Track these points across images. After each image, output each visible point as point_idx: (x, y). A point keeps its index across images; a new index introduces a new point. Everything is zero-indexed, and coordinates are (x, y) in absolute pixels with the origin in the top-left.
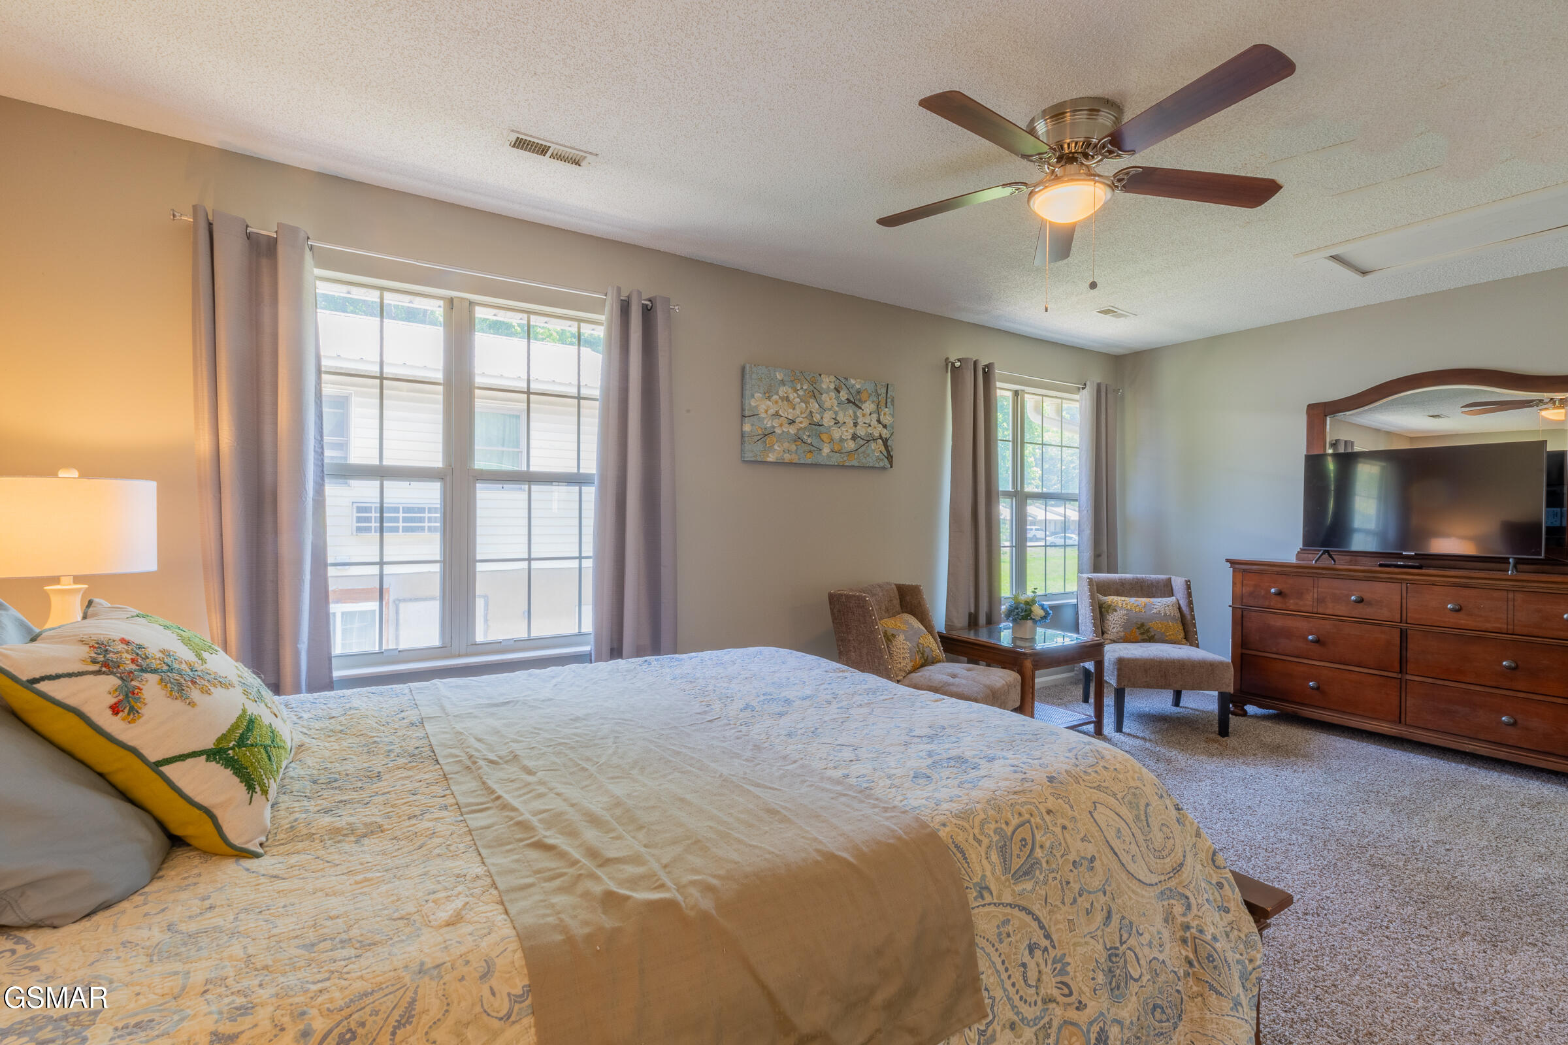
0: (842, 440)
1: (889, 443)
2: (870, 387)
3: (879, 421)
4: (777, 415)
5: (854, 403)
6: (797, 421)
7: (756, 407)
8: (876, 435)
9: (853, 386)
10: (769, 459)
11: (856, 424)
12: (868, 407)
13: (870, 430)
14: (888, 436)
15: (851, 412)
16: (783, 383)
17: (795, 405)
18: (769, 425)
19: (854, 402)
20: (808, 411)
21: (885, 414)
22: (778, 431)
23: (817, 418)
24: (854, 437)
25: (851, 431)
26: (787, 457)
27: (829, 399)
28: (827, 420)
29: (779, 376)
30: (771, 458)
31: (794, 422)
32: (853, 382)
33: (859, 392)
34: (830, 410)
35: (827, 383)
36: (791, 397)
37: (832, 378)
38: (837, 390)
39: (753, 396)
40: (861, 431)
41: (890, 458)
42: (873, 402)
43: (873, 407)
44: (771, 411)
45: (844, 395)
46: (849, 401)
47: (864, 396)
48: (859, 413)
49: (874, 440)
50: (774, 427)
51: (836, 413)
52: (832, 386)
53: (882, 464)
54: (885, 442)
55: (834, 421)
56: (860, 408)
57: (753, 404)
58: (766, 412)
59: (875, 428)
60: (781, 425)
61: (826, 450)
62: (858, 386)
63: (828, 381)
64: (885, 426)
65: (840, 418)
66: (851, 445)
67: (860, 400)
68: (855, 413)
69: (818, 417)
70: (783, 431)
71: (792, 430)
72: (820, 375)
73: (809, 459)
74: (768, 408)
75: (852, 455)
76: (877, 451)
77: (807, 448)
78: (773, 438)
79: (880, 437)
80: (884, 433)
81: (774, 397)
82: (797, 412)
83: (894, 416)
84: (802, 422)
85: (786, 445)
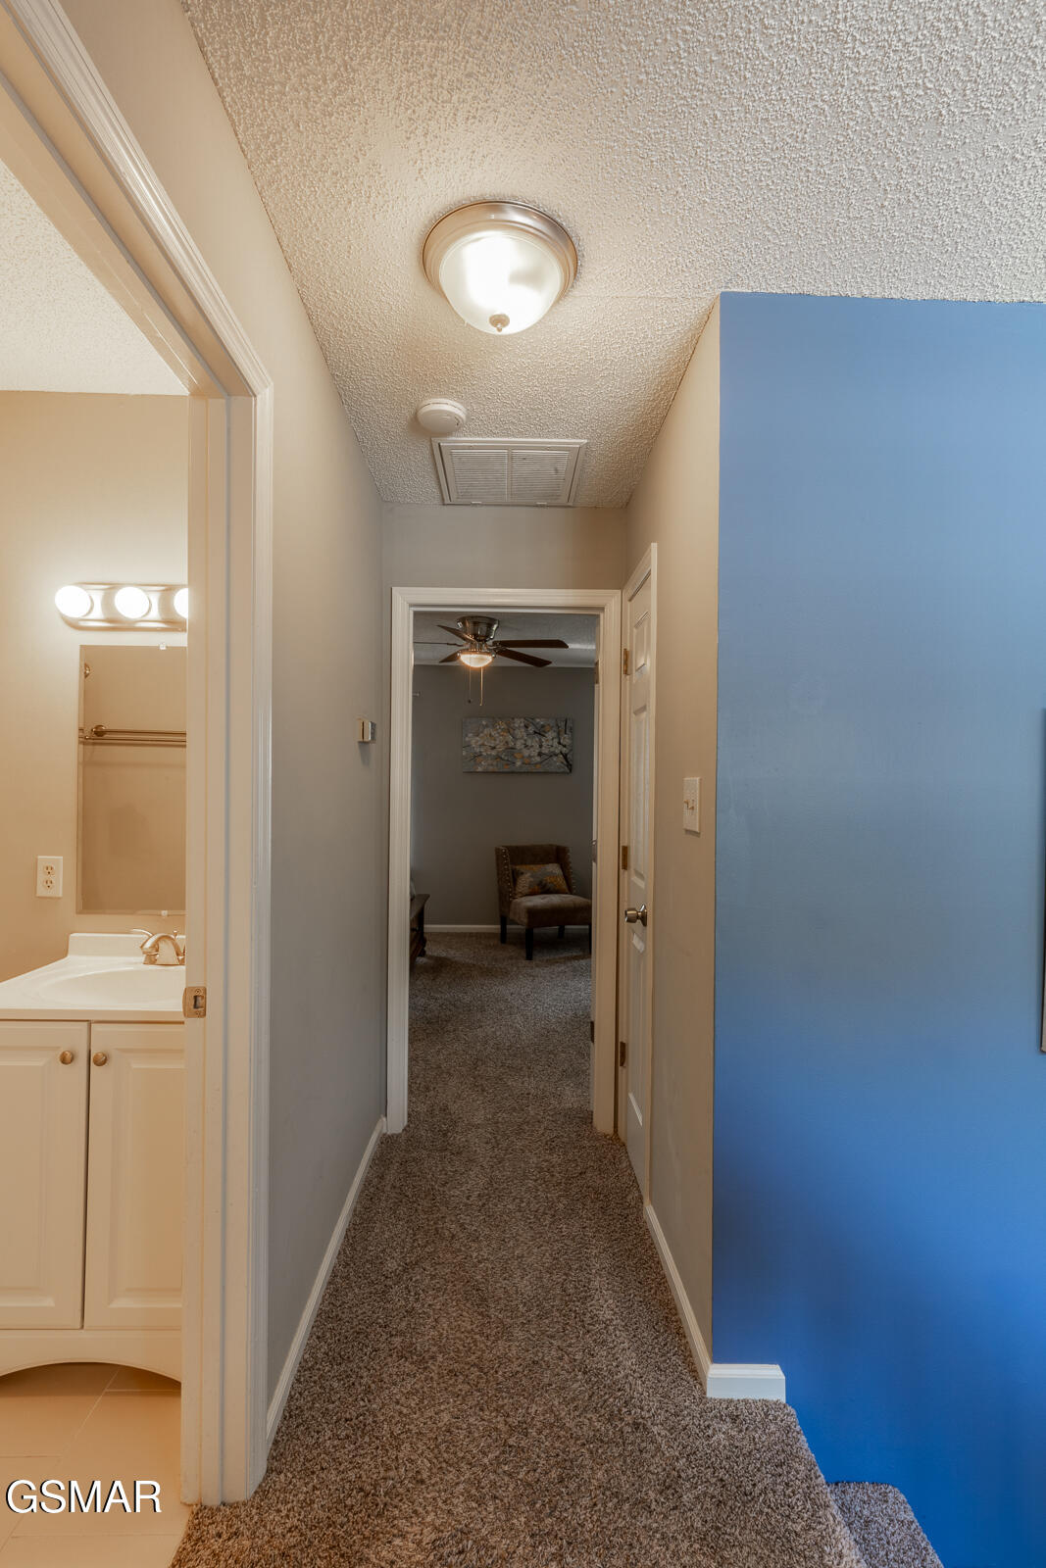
0: (530, 757)
1: (569, 756)
2: (552, 722)
3: (559, 743)
4: (483, 745)
5: (540, 734)
6: (497, 747)
7: (469, 741)
8: (557, 751)
9: (538, 723)
10: (478, 770)
11: (541, 746)
12: (550, 735)
13: (552, 749)
14: (567, 752)
15: (537, 739)
16: (487, 726)
17: (496, 738)
18: (478, 750)
19: (540, 732)
20: (505, 741)
21: (564, 738)
22: (484, 754)
23: (511, 744)
24: (540, 754)
25: (538, 751)
26: (491, 769)
27: (520, 733)
28: (519, 745)
29: (484, 723)
30: (480, 769)
31: (495, 748)
32: (538, 720)
33: (543, 726)
34: (521, 739)
35: (518, 723)
36: (493, 734)
37: (522, 720)
38: (526, 727)
39: (467, 736)
40: (545, 750)
41: (570, 766)
42: (555, 731)
43: (554, 734)
44: (480, 743)
45: (531, 729)
46: (535, 732)
47: (547, 728)
48: (544, 739)
49: (556, 755)
50: (481, 752)
51: (525, 740)
52: (522, 725)
53: (562, 770)
54: (565, 756)
55: (524, 745)
56: (545, 736)
57: (467, 740)
58: (476, 743)
59: (556, 748)
60: (486, 750)
61: (518, 763)
62: (542, 723)
64: (565, 746)
65: (529, 743)
66: (538, 759)
67: (544, 731)
68: (540, 739)
69: (513, 743)
70: (488, 754)
71: (494, 753)
72: (513, 719)
73: (506, 769)
74: (477, 741)
75: (538, 766)
76: (558, 761)
77: (505, 762)
78: (481, 758)
79: (561, 753)
80: (564, 750)
81: (481, 735)
82: (497, 742)
83: (572, 739)
84: (501, 748)
85: (490, 762)
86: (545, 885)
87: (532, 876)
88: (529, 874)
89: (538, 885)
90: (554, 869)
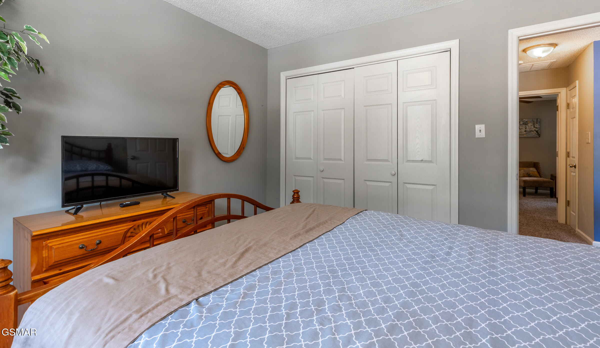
1: (538, 131)
2: (531, 120)
3: (534, 127)
5: (525, 124)
8: (533, 130)
9: (525, 121)
11: (526, 128)
12: (530, 125)
13: (531, 129)
14: (538, 130)
15: (524, 126)
21: (536, 125)
24: (525, 131)
25: (525, 130)
32: (525, 120)
40: (528, 130)
41: (539, 135)
42: (532, 123)
46: (523, 124)
48: (527, 126)
49: (532, 131)
53: (535, 136)
54: (537, 131)
56: (527, 125)
59: (533, 129)
62: (526, 120)
64: (537, 128)
66: (525, 133)
67: (527, 123)
68: (526, 126)
75: (525, 135)
76: (534, 134)
79: (535, 130)
80: (536, 129)
83: (540, 125)
89: (527, 174)
90: (534, 170)
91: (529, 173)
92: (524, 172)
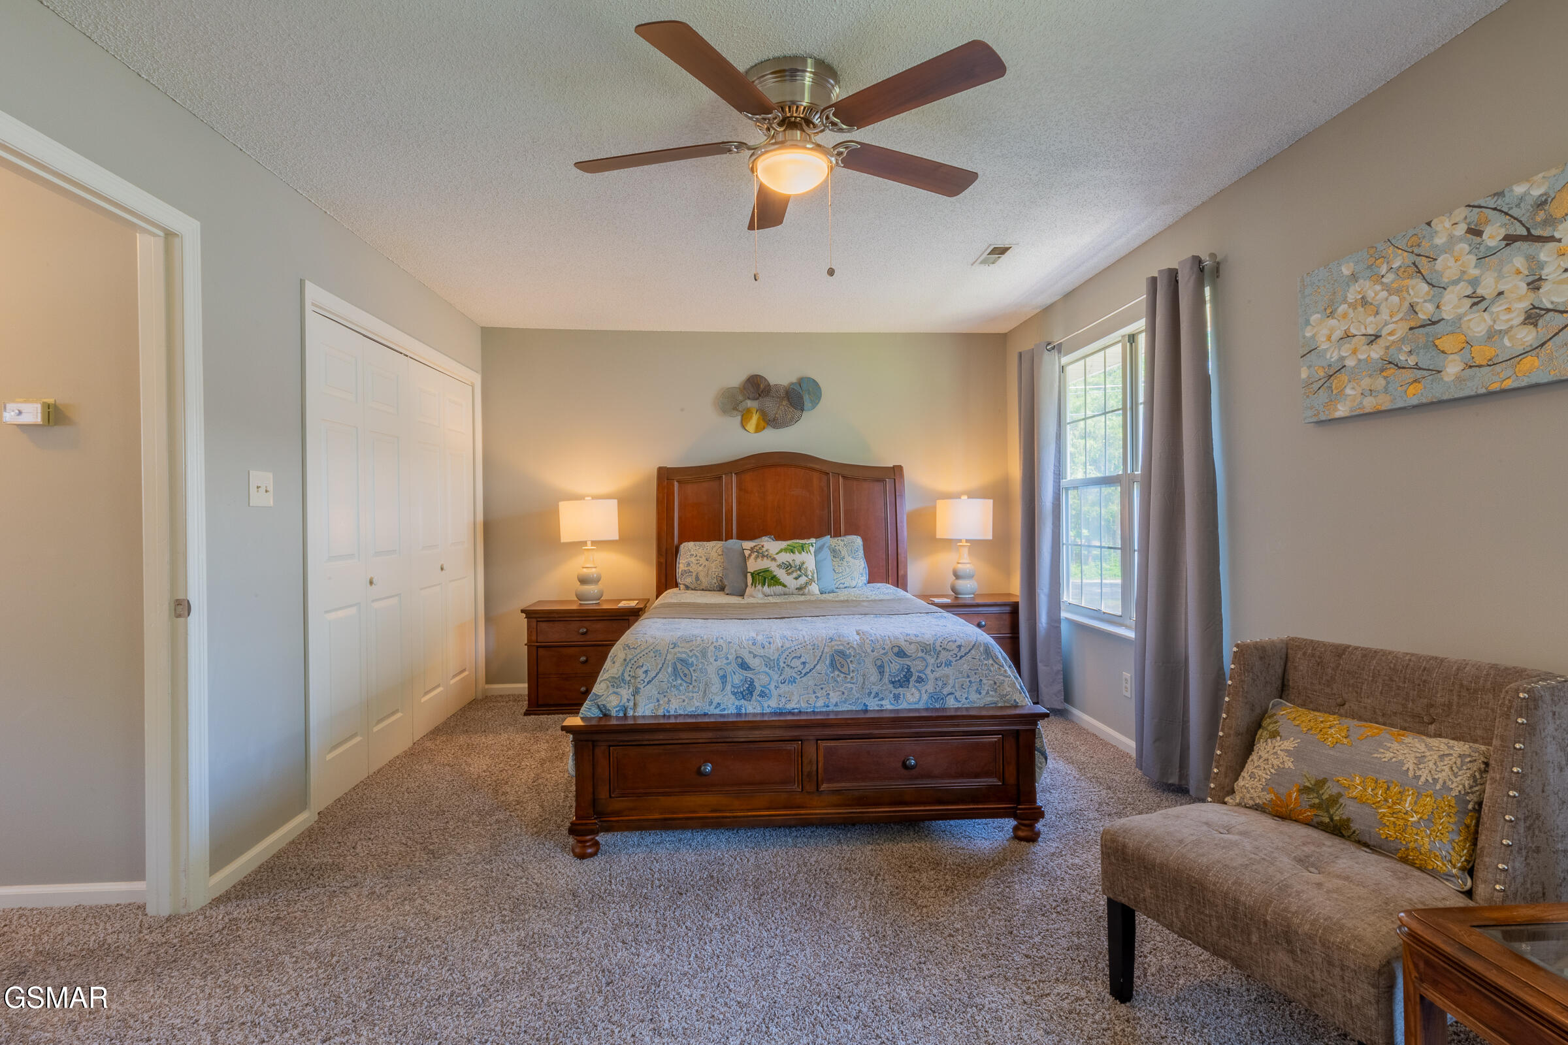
0: (1495, 334)
4: (1347, 336)
5: (1532, 236)
6: (1384, 333)
7: (1313, 337)
9: (1522, 198)
10: (1338, 414)
11: (1536, 284)
15: (1520, 261)
16: (1354, 277)
17: (1378, 307)
18: (1335, 357)
19: (1529, 234)
20: (1406, 305)
22: (1350, 363)
23: (1426, 311)
24: (1532, 316)
26: (1369, 404)
27: (1455, 261)
28: (1453, 303)
29: (1346, 271)
30: (1342, 410)
31: (1377, 337)
32: (1523, 187)
33: (1544, 202)
34: (1455, 282)
35: (1447, 228)
36: (1370, 294)
37: (1461, 213)
38: (1476, 230)
39: (1307, 323)
44: (1338, 334)
45: (1495, 233)
47: (1558, 206)
50: (1342, 359)
51: (1475, 281)
52: (1461, 229)
55: (1469, 302)
56: (1550, 240)
57: (1308, 335)
58: (1329, 338)
60: (1354, 352)
61: (1453, 368)
62: (1539, 190)
63: (1447, 224)
65: (1489, 285)
66: (1525, 338)
69: (1430, 307)
70: (1360, 360)
71: (1376, 353)
72: (1429, 224)
73: (1415, 395)
74: (1332, 330)
77: (1408, 375)
78: (1343, 377)
81: (1343, 308)
82: (1385, 315)
84: (1395, 330)
85: (1366, 382)
86: (1334, 800)
87: (1294, 754)
88: (1289, 744)
89: (1305, 790)
91: (1329, 790)
92: (1289, 764)
